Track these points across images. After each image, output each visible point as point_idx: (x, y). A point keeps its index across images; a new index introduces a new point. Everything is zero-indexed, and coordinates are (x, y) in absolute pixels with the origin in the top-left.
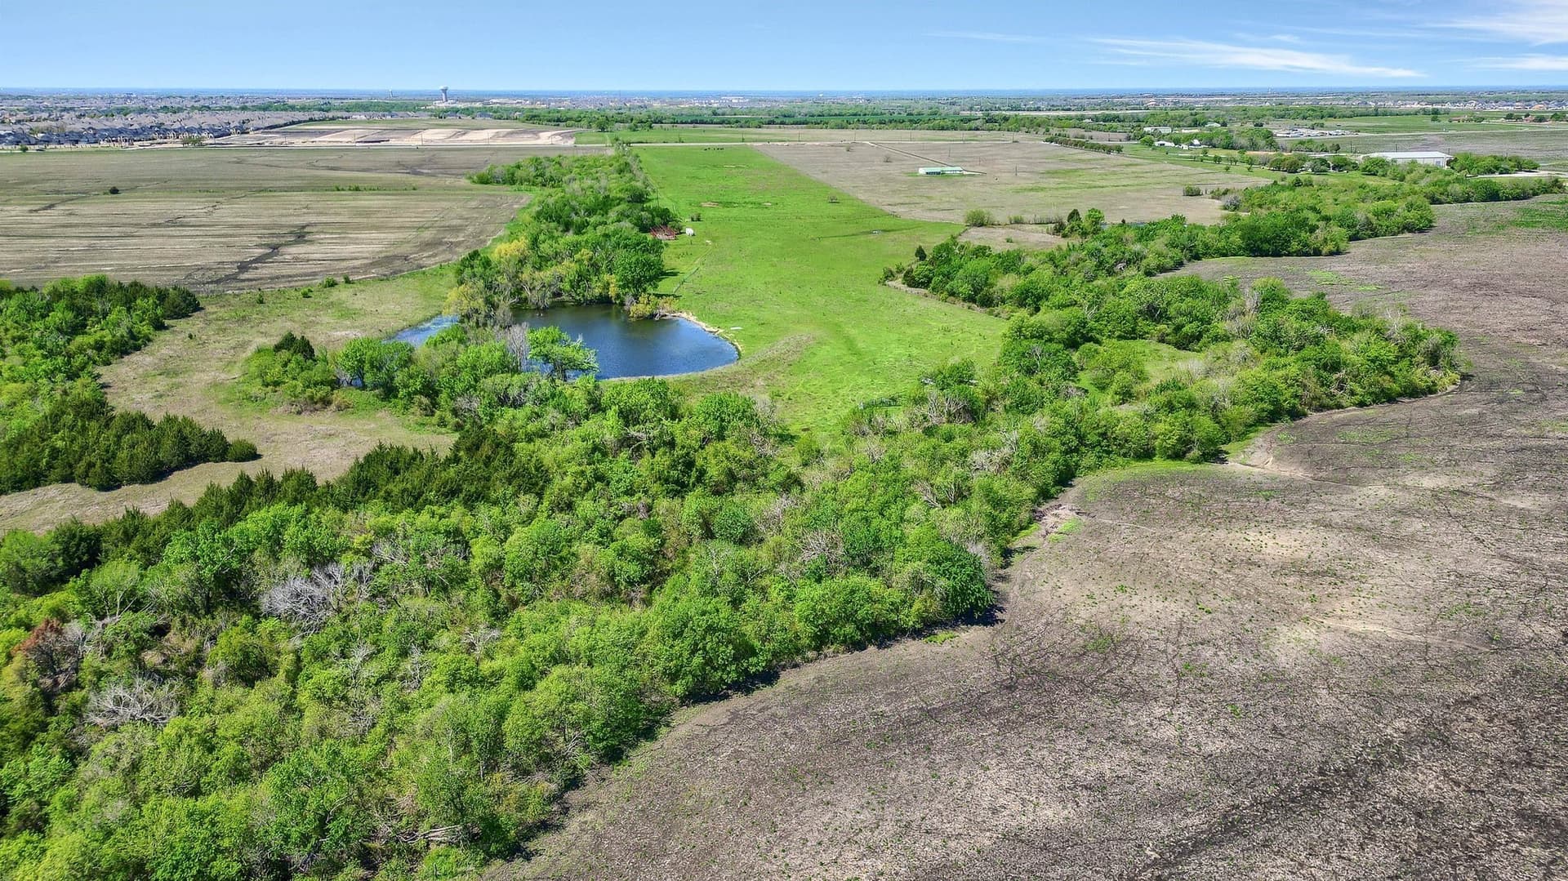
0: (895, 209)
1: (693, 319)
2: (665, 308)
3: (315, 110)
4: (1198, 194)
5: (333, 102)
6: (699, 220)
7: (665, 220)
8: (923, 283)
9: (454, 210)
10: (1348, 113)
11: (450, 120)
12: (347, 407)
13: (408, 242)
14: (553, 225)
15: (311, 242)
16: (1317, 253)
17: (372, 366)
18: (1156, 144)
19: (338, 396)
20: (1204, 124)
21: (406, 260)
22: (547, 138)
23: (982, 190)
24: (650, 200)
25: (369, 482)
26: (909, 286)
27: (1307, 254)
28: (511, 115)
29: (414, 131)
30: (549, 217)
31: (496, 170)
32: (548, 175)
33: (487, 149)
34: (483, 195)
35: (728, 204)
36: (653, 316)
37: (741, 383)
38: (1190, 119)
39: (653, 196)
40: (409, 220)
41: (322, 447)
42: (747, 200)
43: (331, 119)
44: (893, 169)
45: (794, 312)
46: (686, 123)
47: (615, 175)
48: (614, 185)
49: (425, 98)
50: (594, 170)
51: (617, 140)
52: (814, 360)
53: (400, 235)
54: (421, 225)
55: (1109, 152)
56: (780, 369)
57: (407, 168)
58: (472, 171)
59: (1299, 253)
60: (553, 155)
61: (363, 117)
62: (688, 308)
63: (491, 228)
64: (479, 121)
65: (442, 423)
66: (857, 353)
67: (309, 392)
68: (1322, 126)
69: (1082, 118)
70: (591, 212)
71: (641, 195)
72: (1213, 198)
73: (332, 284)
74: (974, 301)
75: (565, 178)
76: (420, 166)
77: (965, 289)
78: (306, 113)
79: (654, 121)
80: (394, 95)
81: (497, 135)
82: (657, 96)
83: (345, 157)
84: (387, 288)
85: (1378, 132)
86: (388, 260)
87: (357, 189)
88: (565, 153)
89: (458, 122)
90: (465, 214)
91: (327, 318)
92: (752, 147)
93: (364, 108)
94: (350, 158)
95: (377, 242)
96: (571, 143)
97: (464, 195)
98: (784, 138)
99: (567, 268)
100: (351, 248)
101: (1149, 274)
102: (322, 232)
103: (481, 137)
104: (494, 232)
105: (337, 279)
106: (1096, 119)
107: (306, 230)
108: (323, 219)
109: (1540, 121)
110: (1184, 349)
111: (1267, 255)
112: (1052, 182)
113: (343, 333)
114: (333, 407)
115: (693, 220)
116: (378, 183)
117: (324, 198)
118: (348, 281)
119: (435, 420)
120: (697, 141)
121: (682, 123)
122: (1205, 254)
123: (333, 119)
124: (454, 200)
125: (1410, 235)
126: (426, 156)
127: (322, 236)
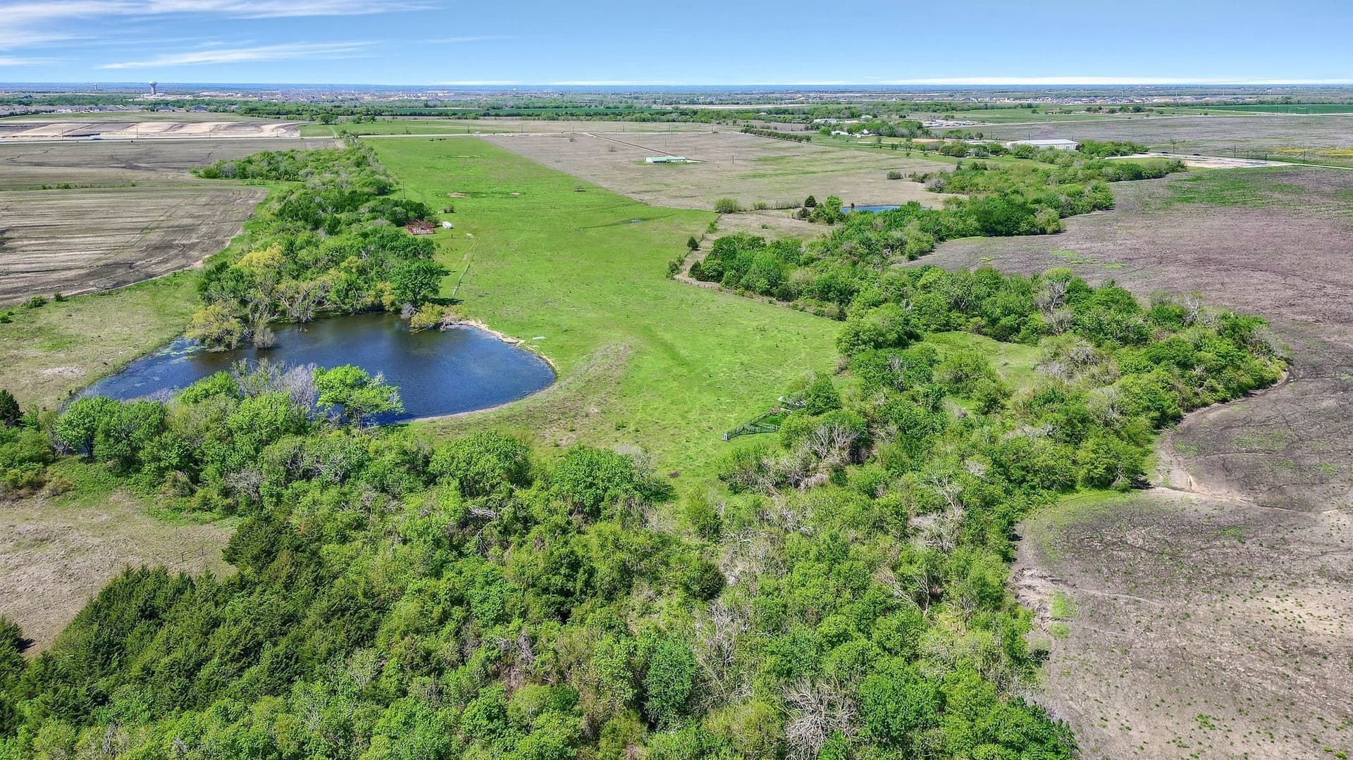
0: (641, 196)
1: (484, 327)
2: (451, 317)
3: (15, 102)
4: (898, 177)
5: (34, 95)
6: (452, 212)
7: (419, 214)
8: (712, 277)
9: (184, 208)
10: (966, 107)
11: (162, 113)
12: (65, 490)
13: (132, 246)
14: (300, 223)
15: (13, 250)
16: (1043, 232)
17: (107, 434)
18: (833, 133)
19: (55, 475)
20: (860, 116)
21: (130, 267)
22: (270, 130)
23: (710, 177)
24: (394, 191)
25: (111, 644)
26: (699, 279)
27: (1035, 233)
28: (228, 109)
29: (128, 124)
30: (295, 215)
31: (226, 165)
32: (282, 169)
33: (210, 142)
34: (211, 190)
35: (475, 195)
36: (437, 326)
37: (572, 413)
38: (847, 113)
39: (396, 187)
40: (129, 220)
41: (30, 562)
42: (494, 190)
43: (34, 113)
44: (618, 157)
45: (594, 316)
46: (404, 115)
47: (354, 169)
48: (353, 180)
49: (133, 91)
50: (330, 164)
51: (345, 132)
52: (642, 374)
53: (120, 239)
54: (145, 225)
55: (800, 141)
56: (609, 389)
57: (122, 162)
58: (197, 165)
59: (1028, 233)
60: (285, 149)
61: (69, 111)
62: (476, 315)
63: (227, 227)
64: (193, 115)
65: (206, 506)
66: (683, 363)
67: (12, 473)
68: (953, 117)
69: (758, 111)
70: (339, 207)
71: (385, 188)
72: (913, 181)
73: (40, 304)
74: (772, 295)
75: (302, 172)
76: (136, 159)
77: (763, 283)
78: (6, 107)
79: (373, 114)
80: (98, 88)
81: (217, 129)
82: (366, 89)
83: (52, 152)
84: (110, 304)
85: (999, 122)
86: (110, 268)
87: (67, 187)
88: (297, 147)
89: (171, 114)
90: (195, 211)
91: (33, 350)
92: (479, 138)
93: (70, 101)
94: (55, 153)
95: (93, 247)
96: (297, 135)
97: (190, 190)
98: (508, 130)
99: (335, 278)
100: (62, 256)
101: (912, 258)
102: (26, 237)
103: (202, 129)
104: (232, 232)
105: (45, 296)
106: (769, 112)
107: (6, 236)
108: (28, 222)
109: (1113, 112)
110: (1005, 340)
111: (1001, 235)
112: (769, 169)
113: (56, 370)
114: (45, 491)
115: (446, 212)
116: (90, 180)
117: (28, 198)
118: (59, 299)
119: (196, 501)
120: (424, 132)
121: (401, 115)
122: (947, 236)
123: (37, 112)
124: (182, 197)
125: (1100, 212)
126: (142, 149)
127: (26, 242)
